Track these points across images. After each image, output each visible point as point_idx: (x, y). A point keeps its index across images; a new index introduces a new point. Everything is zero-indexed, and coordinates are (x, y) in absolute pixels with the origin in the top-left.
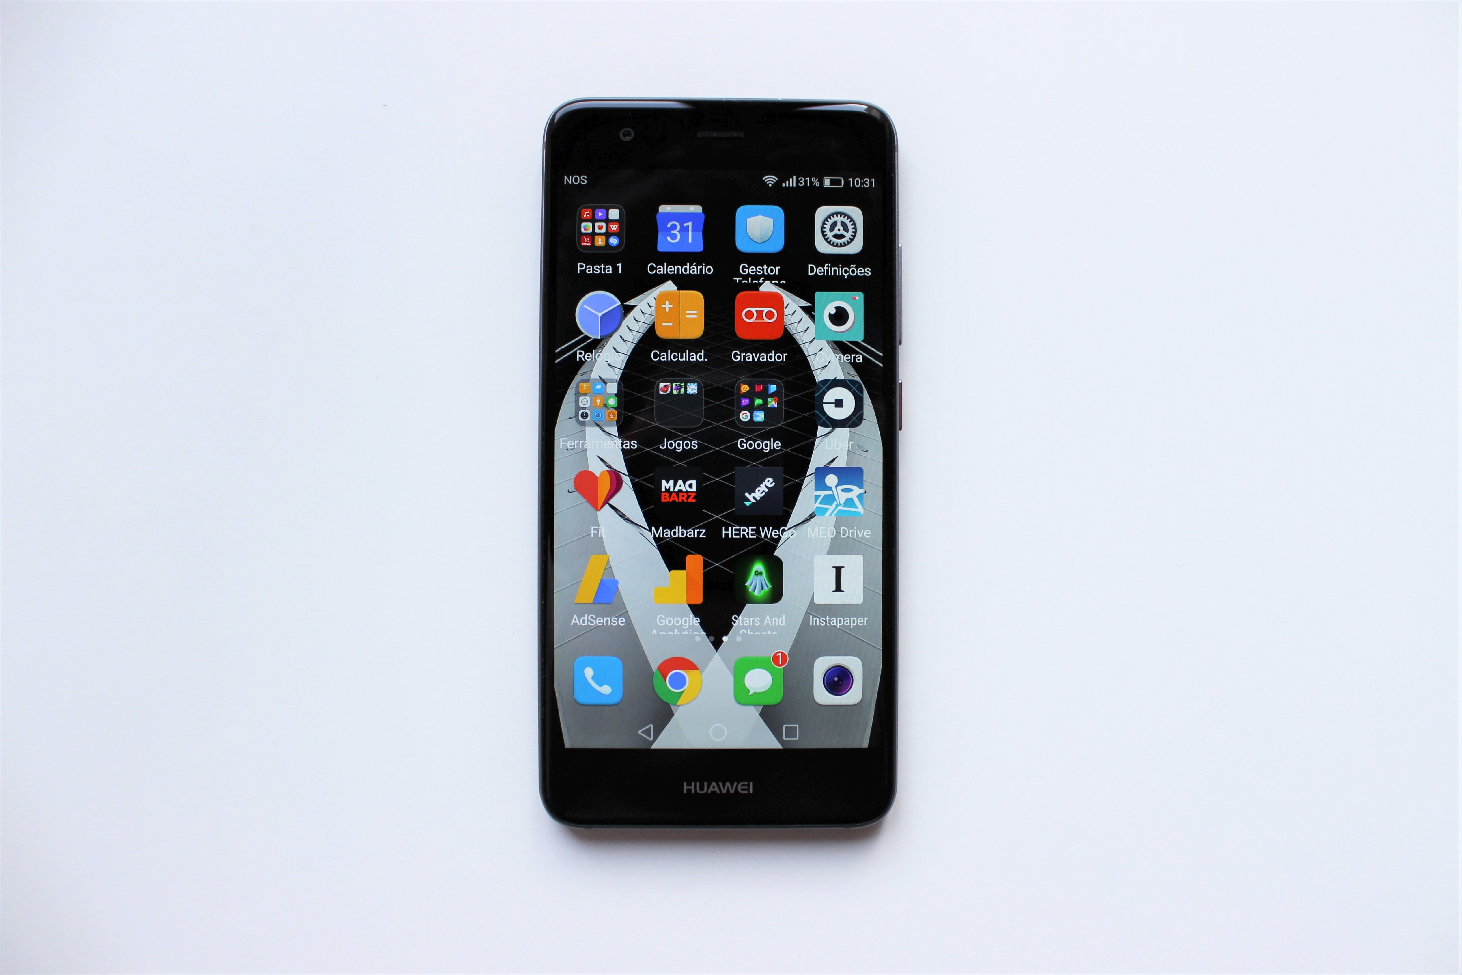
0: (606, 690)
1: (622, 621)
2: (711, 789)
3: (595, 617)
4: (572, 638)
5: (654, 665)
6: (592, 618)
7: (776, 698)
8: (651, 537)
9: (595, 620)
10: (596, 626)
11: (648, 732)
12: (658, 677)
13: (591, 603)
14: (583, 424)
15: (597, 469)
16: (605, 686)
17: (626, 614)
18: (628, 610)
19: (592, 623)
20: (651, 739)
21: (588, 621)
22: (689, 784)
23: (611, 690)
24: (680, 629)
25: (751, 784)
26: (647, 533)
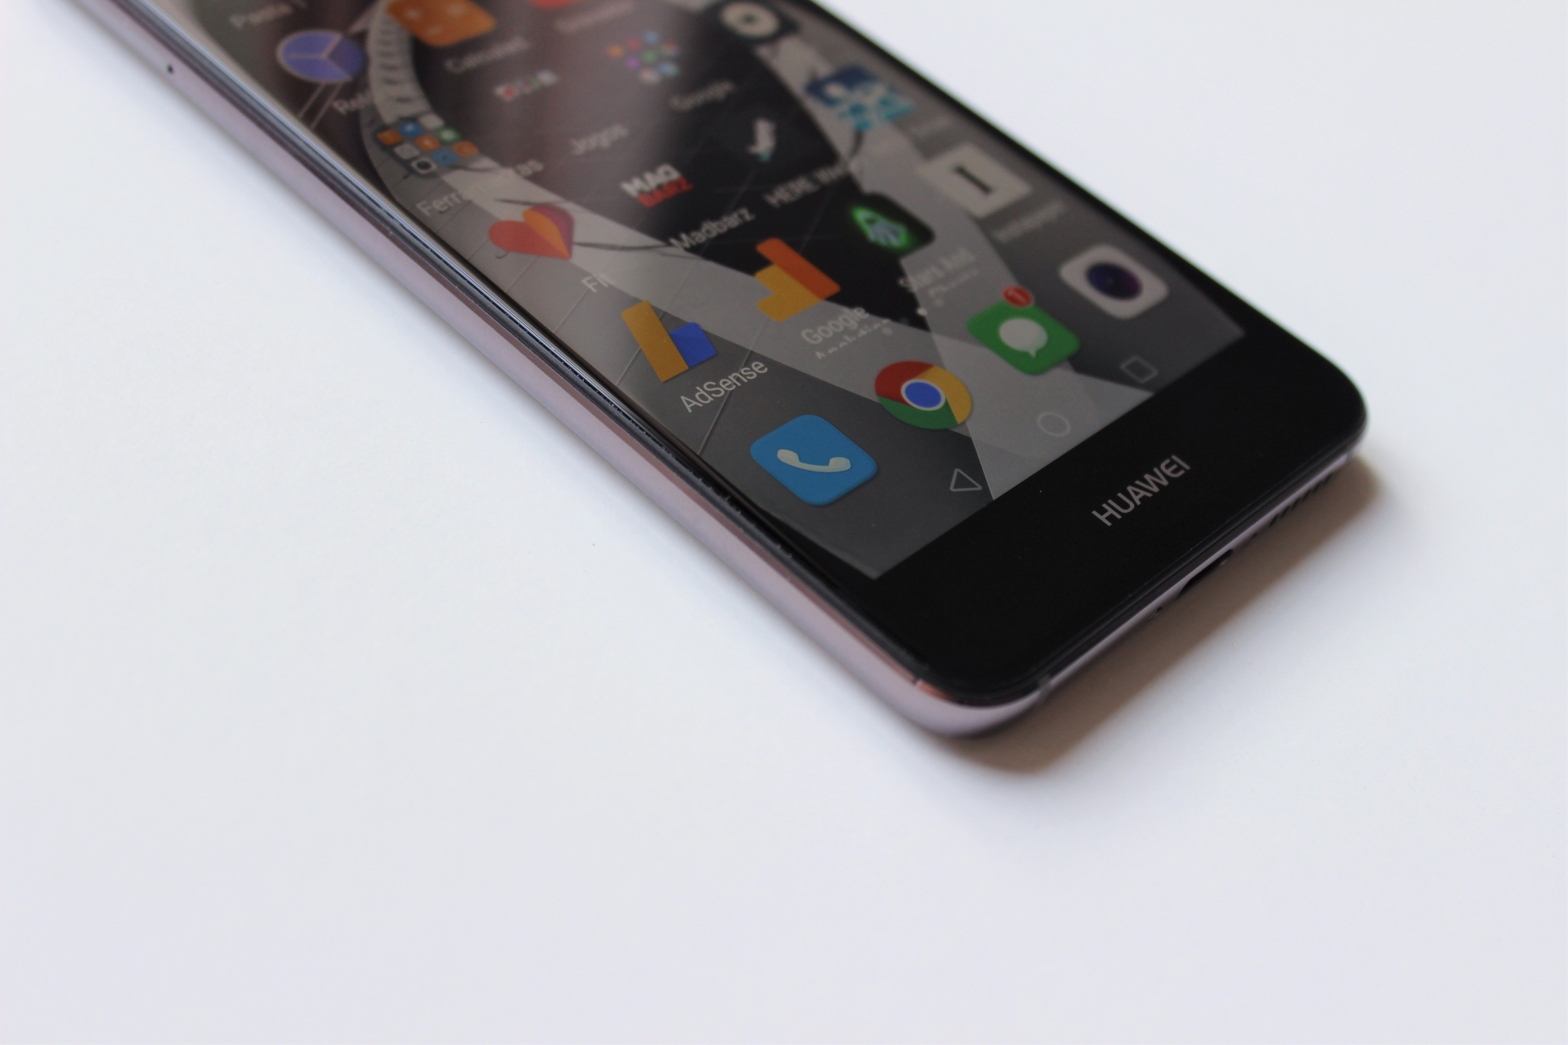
0: (839, 464)
1: (758, 368)
2: (1137, 499)
3: (714, 384)
4: (711, 427)
5: (869, 392)
6: (710, 386)
7: (1070, 343)
8: (682, 252)
9: (718, 385)
10: (728, 394)
11: (961, 482)
12: (890, 405)
13: (686, 371)
14: (433, 176)
15: (514, 214)
16: (833, 461)
17: (752, 357)
18: (751, 348)
19: (718, 392)
20: (979, 488)
21: (710, 393)
22: (1102, 511)
23: (849, 461)
24: (847, 331)
25: (1174, 457)
26: (669, 250)
